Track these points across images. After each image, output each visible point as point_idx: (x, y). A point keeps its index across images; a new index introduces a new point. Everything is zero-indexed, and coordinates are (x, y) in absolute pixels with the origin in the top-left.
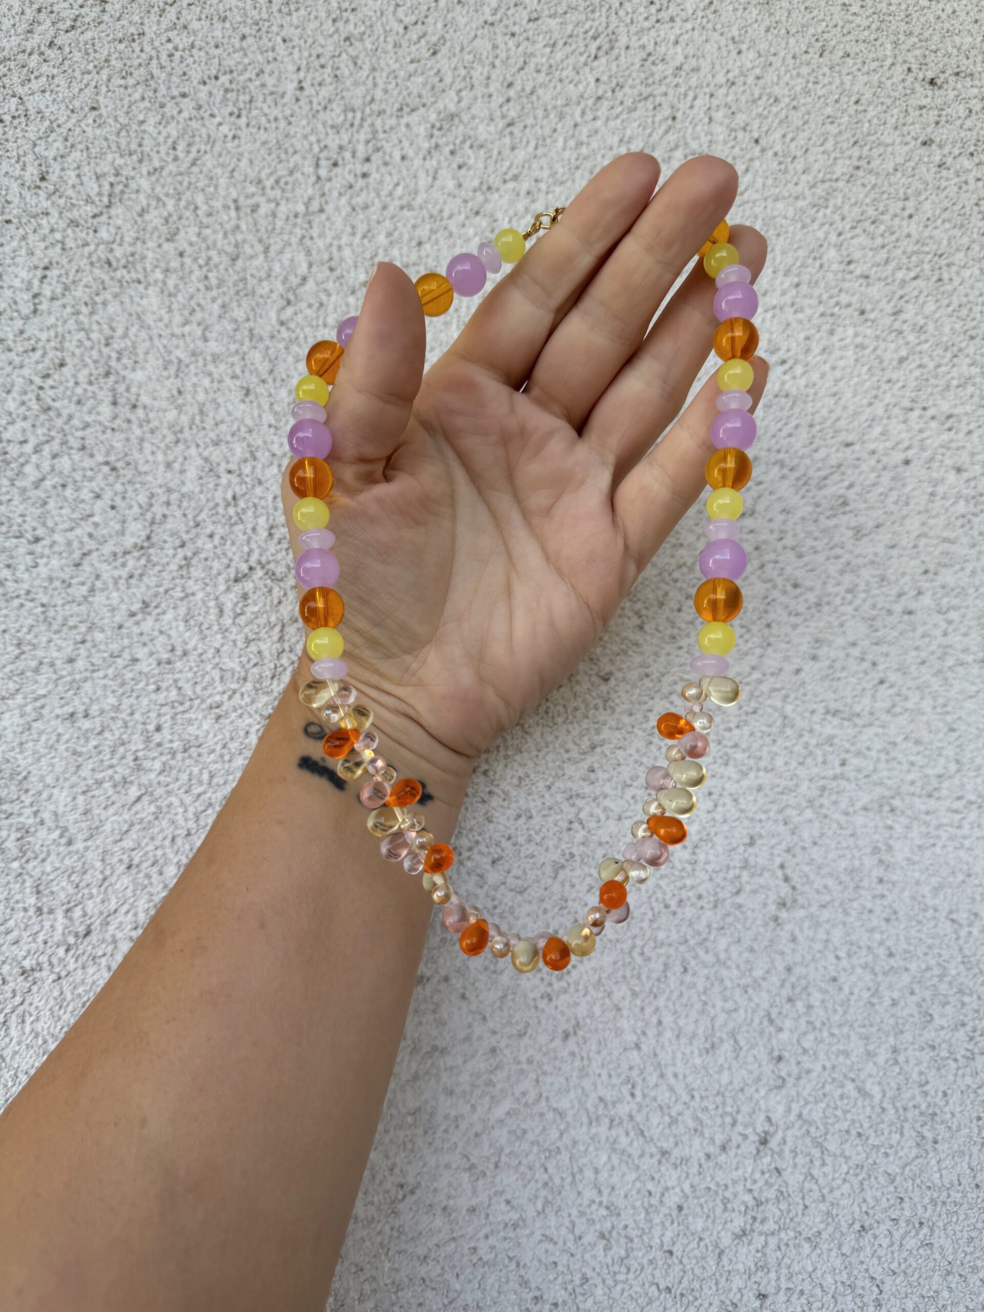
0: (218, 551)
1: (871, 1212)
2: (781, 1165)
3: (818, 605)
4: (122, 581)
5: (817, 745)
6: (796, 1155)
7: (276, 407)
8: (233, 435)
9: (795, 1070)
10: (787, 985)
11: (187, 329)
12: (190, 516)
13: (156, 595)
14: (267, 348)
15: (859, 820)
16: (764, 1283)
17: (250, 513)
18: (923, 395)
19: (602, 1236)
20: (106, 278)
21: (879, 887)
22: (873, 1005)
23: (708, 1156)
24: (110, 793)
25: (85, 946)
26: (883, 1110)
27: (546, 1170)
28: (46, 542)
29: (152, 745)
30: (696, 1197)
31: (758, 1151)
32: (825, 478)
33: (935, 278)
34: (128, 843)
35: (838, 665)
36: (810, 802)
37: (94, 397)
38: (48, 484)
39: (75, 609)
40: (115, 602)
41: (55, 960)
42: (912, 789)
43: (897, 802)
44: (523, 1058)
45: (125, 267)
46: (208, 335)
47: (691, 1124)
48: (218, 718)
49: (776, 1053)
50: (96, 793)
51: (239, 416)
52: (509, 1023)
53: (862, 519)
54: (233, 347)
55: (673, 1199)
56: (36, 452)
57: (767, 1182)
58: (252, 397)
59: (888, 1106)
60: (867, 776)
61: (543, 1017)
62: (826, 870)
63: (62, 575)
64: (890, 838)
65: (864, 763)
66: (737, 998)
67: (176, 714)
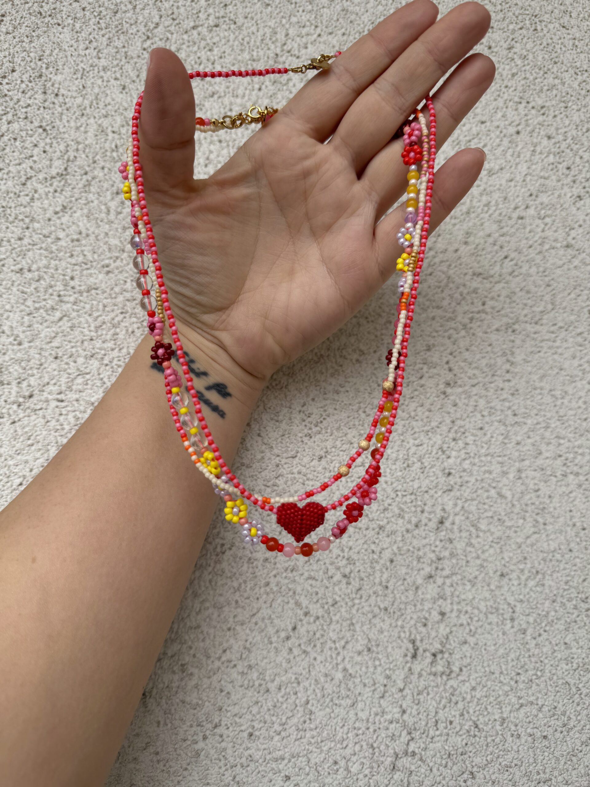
0: (107, 177)
1: (507, 565)
2: (452, 536)
3: (468, 213)
4: (51, 194)
5: (468, 293)
6: (461, 531)
8: (116, 111)
9: (459, 481)
10: (453, 431)
11: (87, 52)
12: (90, 157)
13: (71, 202)
14: (136, 63)
15: (493, 337)
16: (444, 605)
18: (527, 95)
19: (345, 576)
20: (39, 22)
21: (508, 375)
22: (505, 444)
23: (408, 531)
24: (44, 315)
25: (30, 403)
26: (513, 505)
28: (6, 171)
29: (69, 288)
30: (401, 554)
31: (438, 528)
33: (533, 28)
34: (55, 344)
35: (480, 247)
36: (465, 326)
37: (32, 89)
39: (22, 209)
40: (46, 206)
41: (11, 412)
42: (526, 319)
43: (516, 327)
44: (295, 471)
45: (50, 16)
46: (100, 55)
47: (397, 511)
48: (108, 273)
49: (447, 471)
50: (35, 315)
51: (119, 100)
52: (286, 451)
53: (492, 165)
54: (115, 62)
55: (387, 555)
57: (443, 547)
58: (127, 90)
59: (516, 503)
60: (498, 311)
61: (306, 447)
62: (474, 365)
63: (14, 190)
64: (513, 347)
65: (496, 304)
66: (422, 438)
67: (83, 270)
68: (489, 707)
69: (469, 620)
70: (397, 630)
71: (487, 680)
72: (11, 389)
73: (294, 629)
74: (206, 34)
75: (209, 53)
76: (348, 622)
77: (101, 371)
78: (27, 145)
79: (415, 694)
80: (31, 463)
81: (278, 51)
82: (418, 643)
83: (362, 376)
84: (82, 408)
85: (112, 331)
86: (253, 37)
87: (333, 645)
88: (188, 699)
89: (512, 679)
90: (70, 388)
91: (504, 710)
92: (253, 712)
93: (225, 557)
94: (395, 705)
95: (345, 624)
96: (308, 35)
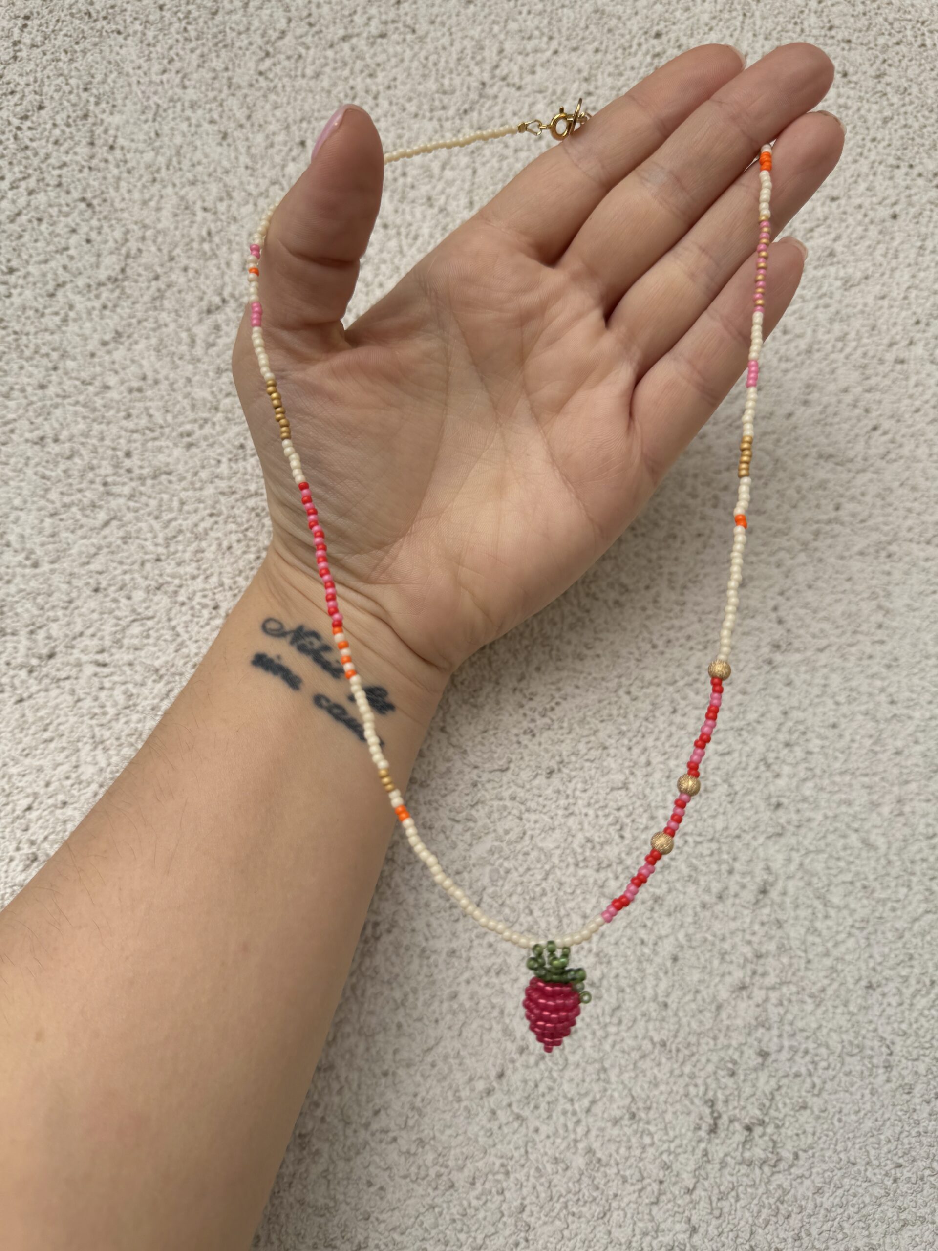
0: (192, 284)
1: (879, 968)
2: (781, 916)
3: (809, 351)
4: (96, 313)
5: (811, 488)
6: (797, 907)
7: (253, 151)
8: (210, 175)
9: (795, 817)
10: (785, 729)
11: (165, 77)
12: (165, 251)
13: (130, 325)
14: (246, 96)
15: (855, 565)
16: (766, 1039)
17: (224, 249)
18: (909, 154)
20: (86, 28)
21: (879, 632)
22: (876, 753)
23: (704, 906)
24: (79, 516)
25: (50, 668)
26: (889, 862)
27: (531, 913)
28: (22, 273)
29: (122, 471)
30: (691, 947)
31: (757, 902)
32: (812, 230)
33: (919, 42)
34: (95, 566)
35: (830, 410)
36: (805, 546)
37: (72, 138)
38: (23, 219)
39: (48, 337)
40: (87, 332)
41: (17, 682)
42: (910, 535)
43: (894, 548)
44: (506, 794)
45: (105, 18)
46: (187, 83)
47: (685, 870)
48: (189, 446)
49: (774, 800)
50: (63, 516)
51: (217, 157)
52: (491, 759)
53: (850, 270)
54: (211, 95)
55: (667, 947)
56: (12, 188)
57: (766, 935)
58: (230, 140)
59: (894, 858)
60: (862, 521)
61: (526, 753)
62: (822, 614)
63: (35, 304)
64: (889, 583)
65: (859, 508)
66: (731, 740)
67: (147, 441)
68: (845, 1225)
69: (811, 1067)
70: (682, 1082)
71: (843, 1177)
72: (18, 642)
73: (501, 1076)
74: (365, 48)
75: (368, 80)
76: (597, 1066)
77: (172, 615)
78: (60, 229)
79: (714, 1199)
80: (48, 771)
81: (486, 77)
82: (720, 1106)
83: (625, 629)
84: (138, 678)
85: (194, 546)
86: (444, 55)
87: (568, 1107)
88: (310, 1197)
89: (887, 1175)
90: (118, 643)
91: (873, 1230)
92: (425, 1225)
93: (380, 947)
94: (678, 1217)
95: (590, 1069)
96: (536, 51)
